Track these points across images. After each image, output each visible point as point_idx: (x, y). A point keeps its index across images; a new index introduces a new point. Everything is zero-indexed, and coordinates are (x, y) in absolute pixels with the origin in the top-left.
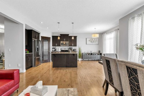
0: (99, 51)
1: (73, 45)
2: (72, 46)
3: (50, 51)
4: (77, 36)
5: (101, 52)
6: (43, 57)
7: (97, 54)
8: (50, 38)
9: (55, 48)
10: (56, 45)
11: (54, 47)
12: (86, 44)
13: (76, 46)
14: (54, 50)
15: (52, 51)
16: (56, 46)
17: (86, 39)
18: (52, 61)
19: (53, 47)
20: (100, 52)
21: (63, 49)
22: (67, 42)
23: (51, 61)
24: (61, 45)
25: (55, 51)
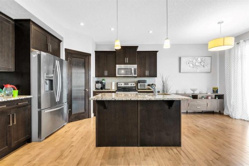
0: (215, 91)
1: (147, 73)
2: (144, 76)
3: (89, 88)
4: (157, 52)
5: (220, 93)
6: (70, 107)
7: (210, 98)
8: (90, 55)
9: (101, 83)
10: (106, 73)
11: (100, 79)
12: (180, 72)
13: (155, 76)
14: (99, 86)
15: (94, 90)
16: (105, 76)
17: (180, 58)
18: (94, 116)
19: (96, 79)
20: (217, 92)
21: (123, 85)
22: (134, 67)
23: (92, 115)
24: (117, 75)
25: (102, 88)
